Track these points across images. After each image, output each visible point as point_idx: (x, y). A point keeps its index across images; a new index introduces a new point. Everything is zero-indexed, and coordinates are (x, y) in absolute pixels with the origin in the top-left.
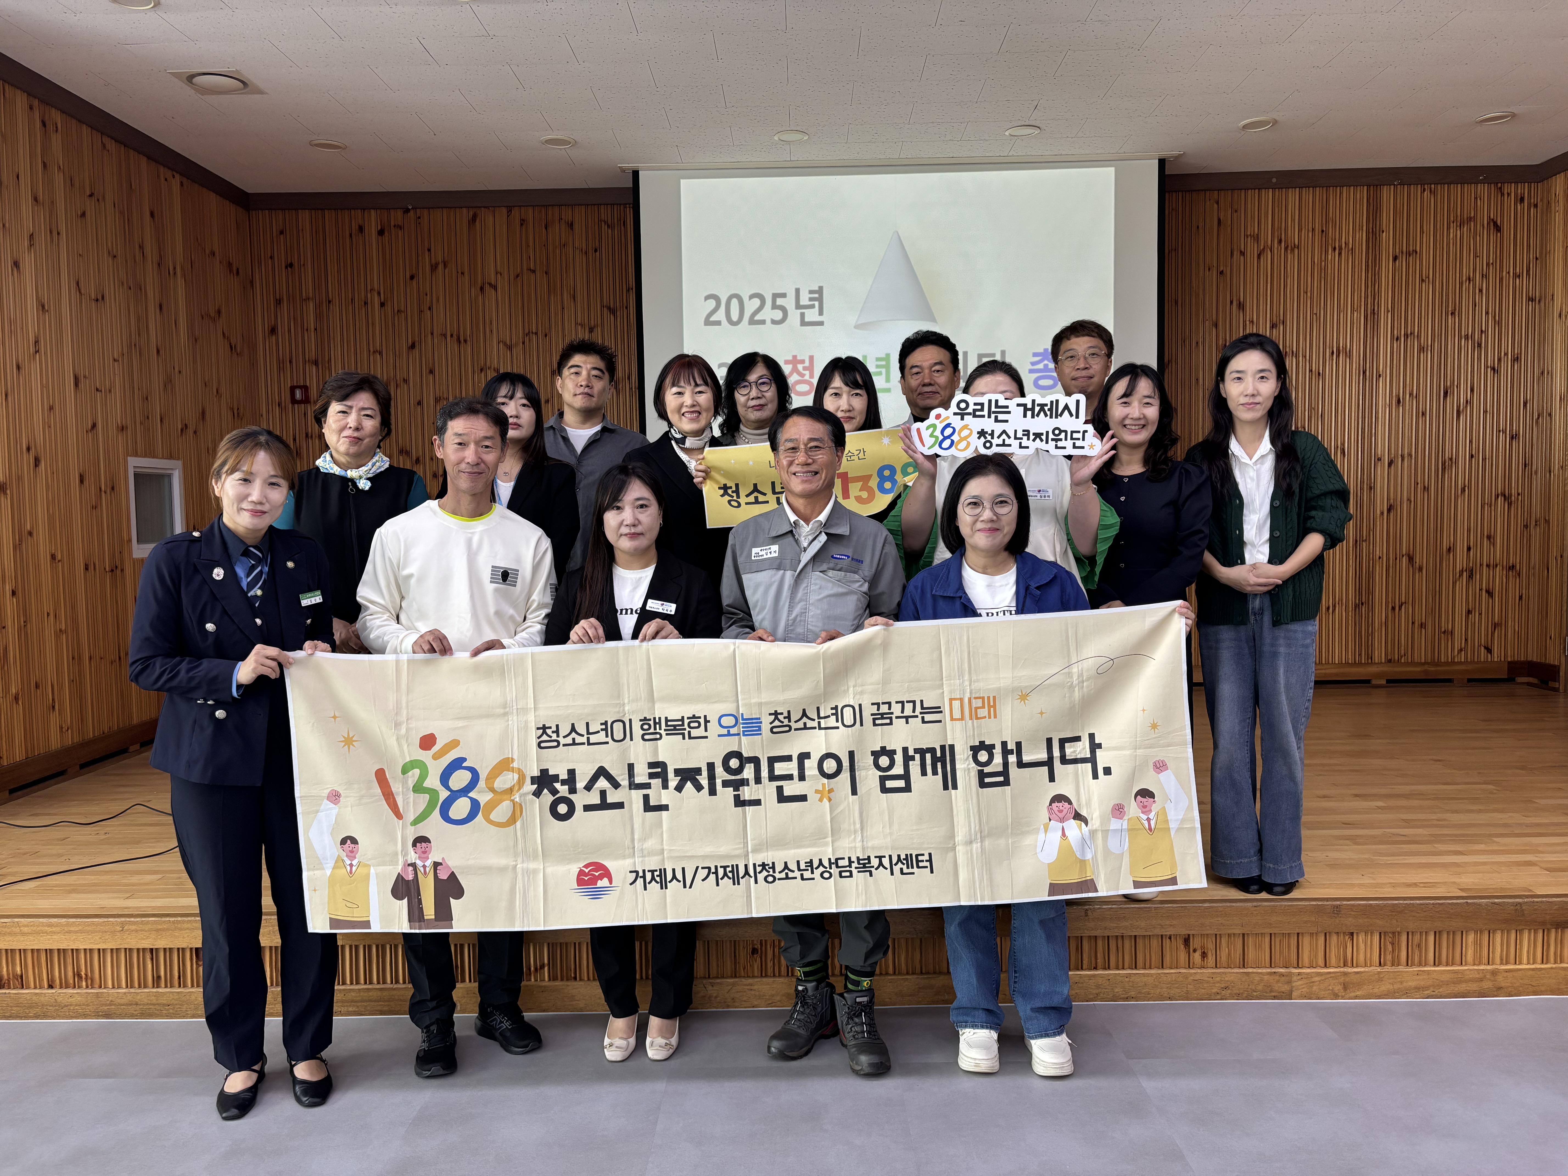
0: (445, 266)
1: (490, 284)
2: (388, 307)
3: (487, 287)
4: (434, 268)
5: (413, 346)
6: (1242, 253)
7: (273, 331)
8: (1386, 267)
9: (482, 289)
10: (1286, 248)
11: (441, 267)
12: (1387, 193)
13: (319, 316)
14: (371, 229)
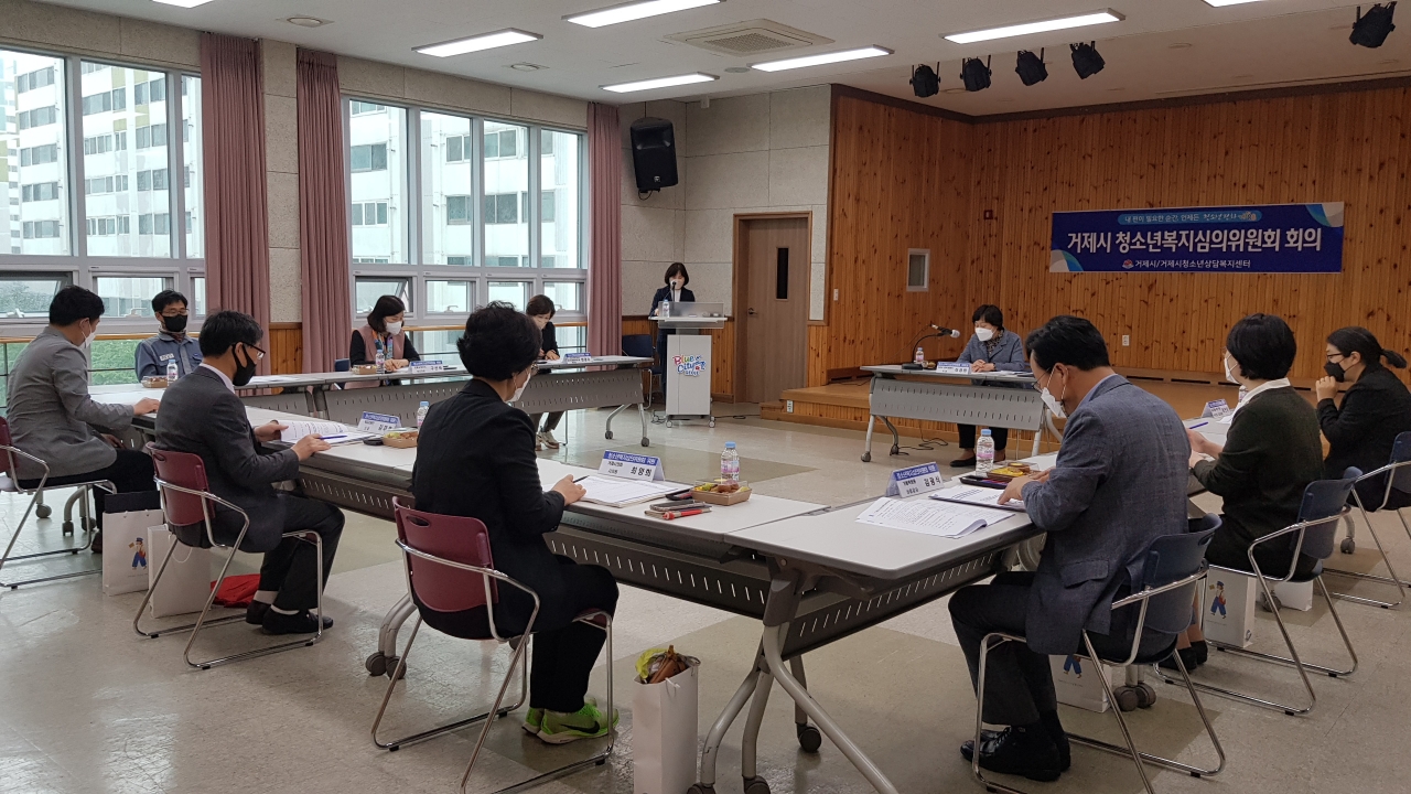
0: (1066, 146)
1: (1088, 155)
2: (1035, 170)
5: (1046, 189)
9: (1084, 158)
13: (1001, 175)
14: (1031, 129)
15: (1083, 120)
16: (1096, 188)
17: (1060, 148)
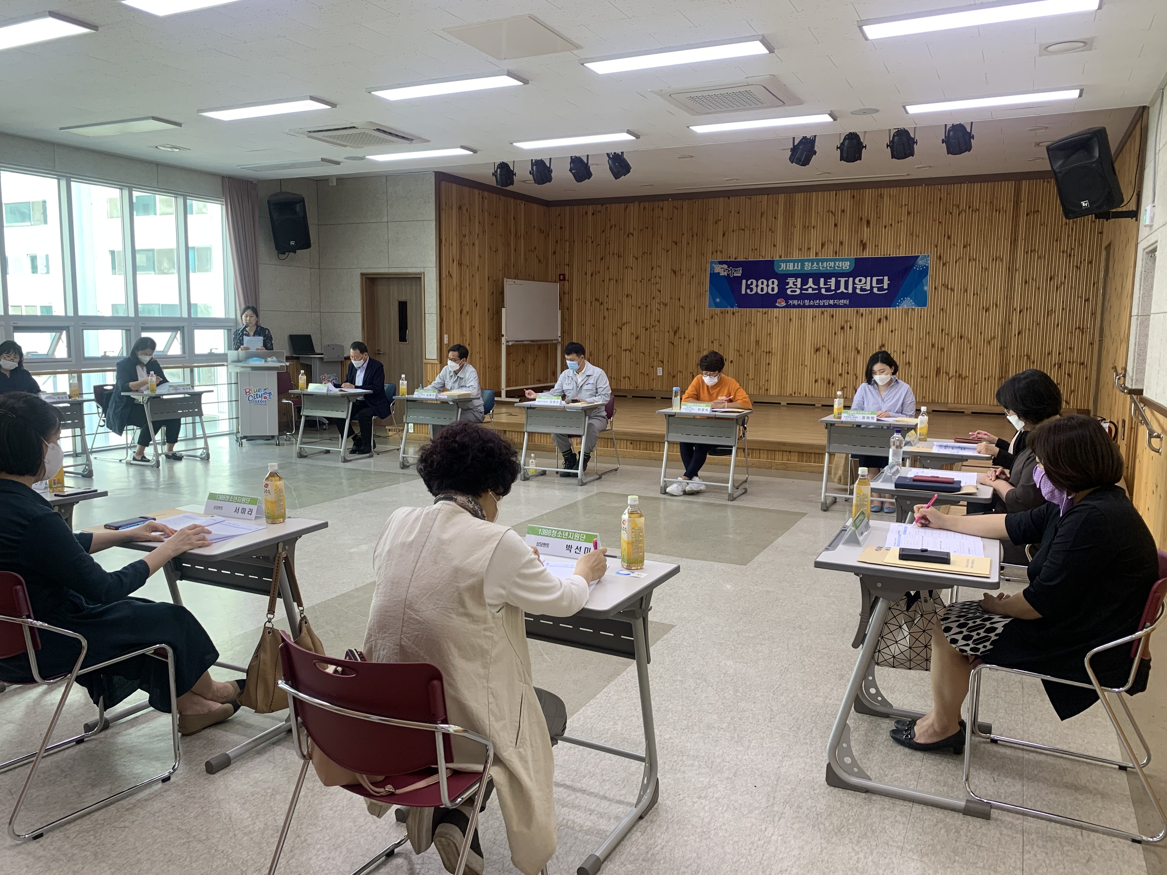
0: (615, 226)
2: (594, 244)
3: (630, 235)
4: (611, 227)
5: (602, 259)
6: (951, 214)
7: (555, 253)
8: (1023, 219)
9: (628, 236)
10: (972, 211)
12: (1025, 184)
13: (570, 247)
14: (590, 213)
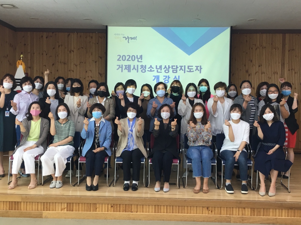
1: (72, 51)
2: (48, 55)
3: (71, 51)
5: (53, 64)
6: (252, 49)
8: (287, 53)
10: (262, 48)
11: (61, 46)
12: (287, 35)
13: (31, 56)
14: (45, 36)
15: (69, 35)
16: (76, 66)
17: (59, 46)
